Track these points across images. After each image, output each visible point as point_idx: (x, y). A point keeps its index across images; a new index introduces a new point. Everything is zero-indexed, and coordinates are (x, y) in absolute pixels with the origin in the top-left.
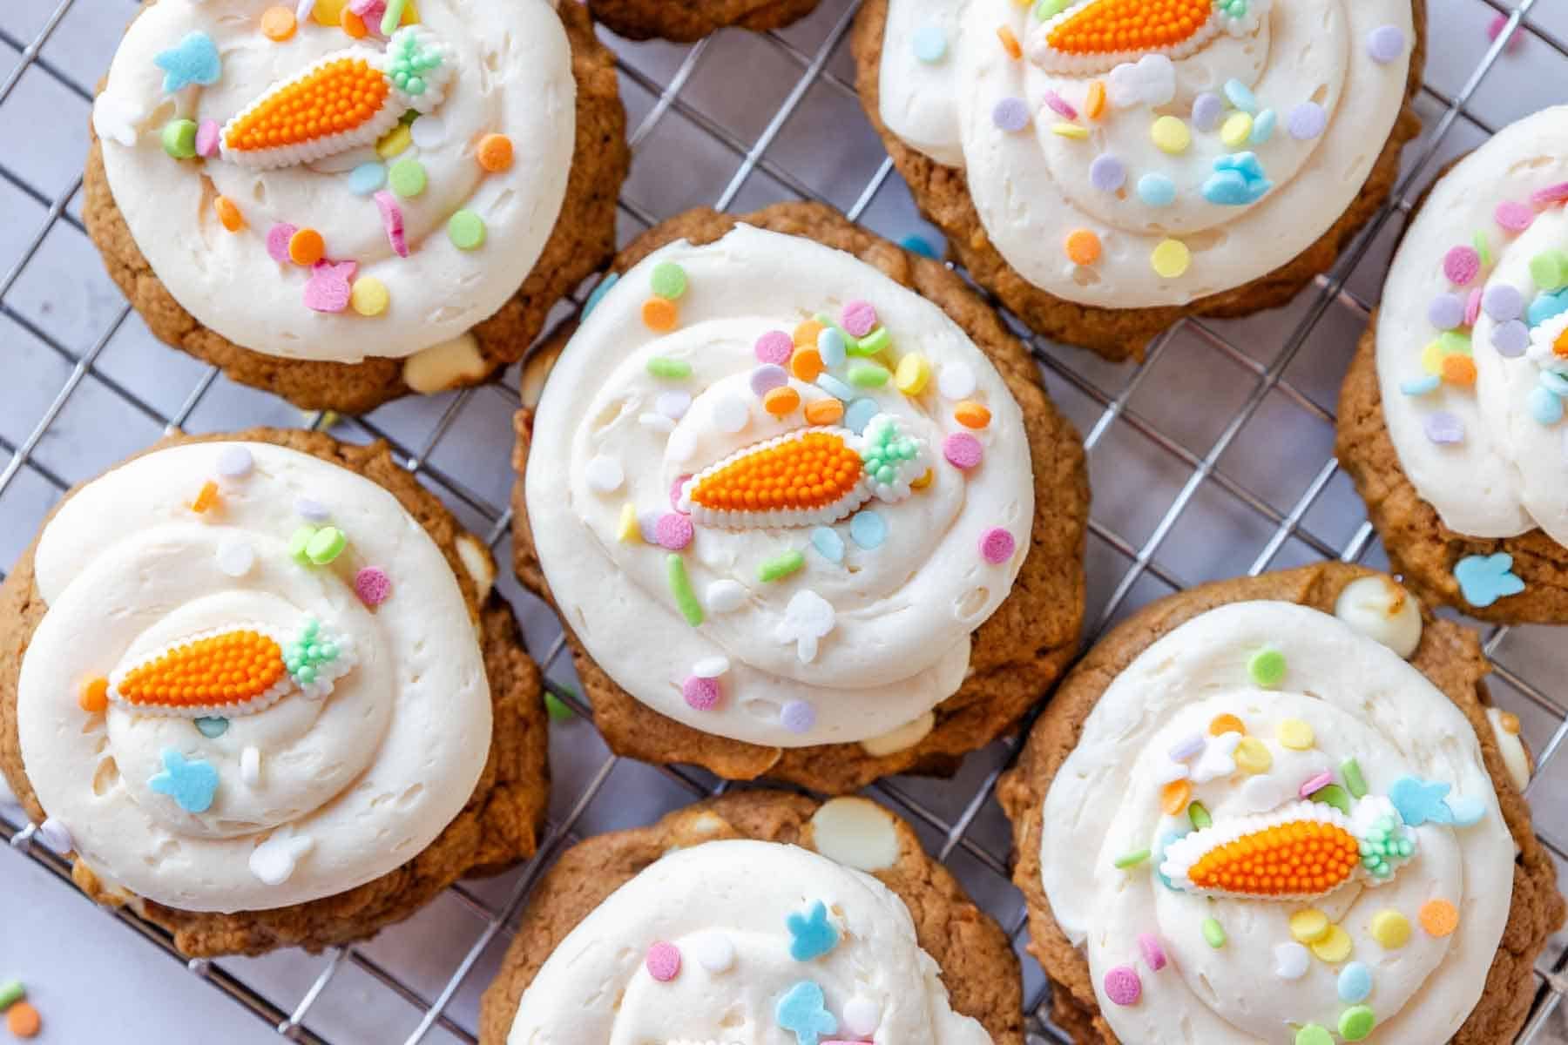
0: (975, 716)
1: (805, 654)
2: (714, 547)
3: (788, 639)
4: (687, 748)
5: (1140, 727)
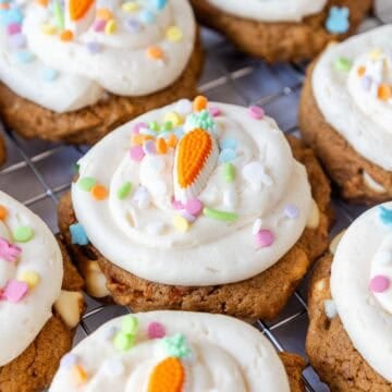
1: (269, 183)
2: (208, 196)
3: (260, 187)
4: (285, 280)
5: (351, 105)
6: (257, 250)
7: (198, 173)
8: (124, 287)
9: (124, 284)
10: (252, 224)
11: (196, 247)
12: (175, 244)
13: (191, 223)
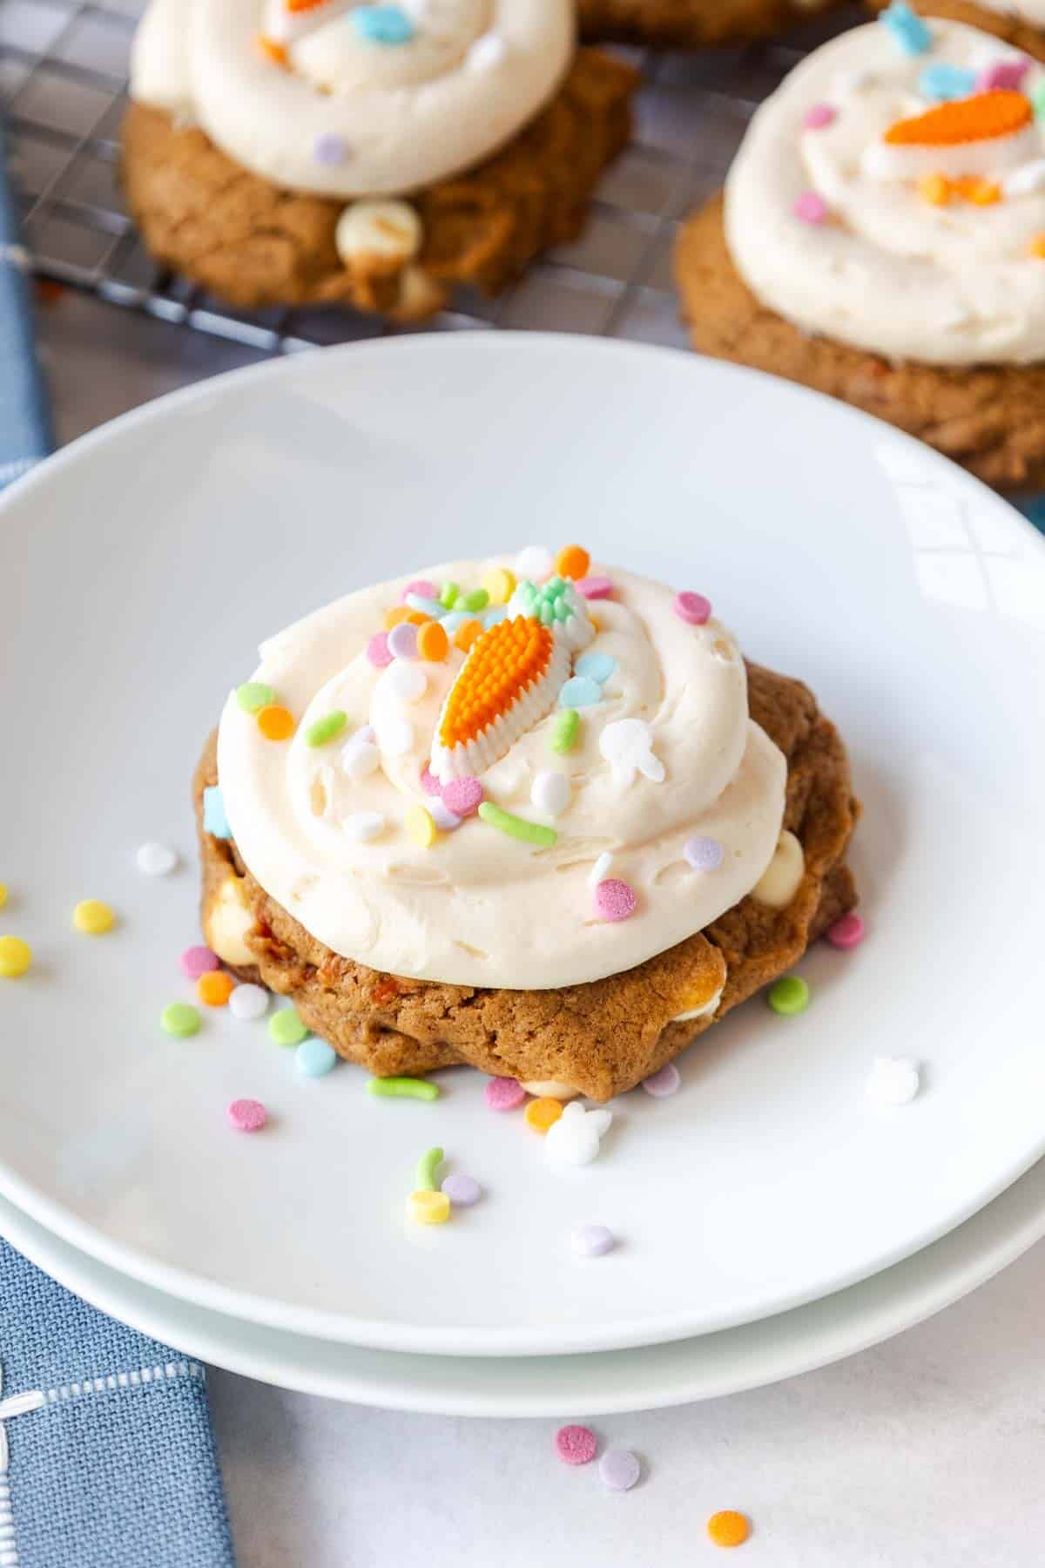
0: (819, 812)
1: (654, 775)
2: (501, 779)
3: (630, 776)
6: (590, 924)
7: (491, 720)
8: (283, 949)
9: (283, 944)
10: (593, 861)
11: (448, 888)
12: (395, 871)
13: (443, 831)
